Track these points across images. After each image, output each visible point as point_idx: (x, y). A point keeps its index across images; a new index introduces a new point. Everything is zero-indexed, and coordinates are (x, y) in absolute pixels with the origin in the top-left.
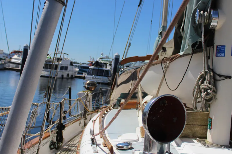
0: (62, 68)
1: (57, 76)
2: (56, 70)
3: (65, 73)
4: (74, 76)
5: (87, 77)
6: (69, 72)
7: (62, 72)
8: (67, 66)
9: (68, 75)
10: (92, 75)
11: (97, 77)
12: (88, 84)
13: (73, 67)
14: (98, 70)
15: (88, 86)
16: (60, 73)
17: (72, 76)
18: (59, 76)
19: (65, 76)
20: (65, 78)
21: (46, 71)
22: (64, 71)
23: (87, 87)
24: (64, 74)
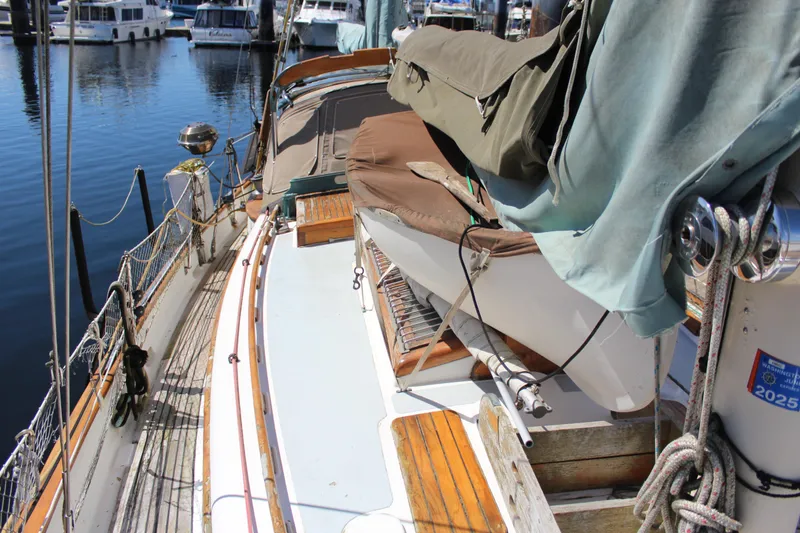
0: (127, 15)
1: (116, 37)
2: (113, 22)
3: (137, 27)
4: (162, 33)
5: (195, 33)
6: (146, 22)
7: (129, 26)
8: (139, 7)
9: (146, 31)
10: (207, 26)
11: (221, 31)
12: (192, 138)
13: (157, 8)
14: (222, 11)
15: (193, 144)
16: (124, 29)
17: (157, 31)
18: (123, 36)
19: (139, 35)
20: (139, 40)
21: (84, 27)
22: (134, 22)
23: (189, 146)
24: (134, 30)
